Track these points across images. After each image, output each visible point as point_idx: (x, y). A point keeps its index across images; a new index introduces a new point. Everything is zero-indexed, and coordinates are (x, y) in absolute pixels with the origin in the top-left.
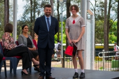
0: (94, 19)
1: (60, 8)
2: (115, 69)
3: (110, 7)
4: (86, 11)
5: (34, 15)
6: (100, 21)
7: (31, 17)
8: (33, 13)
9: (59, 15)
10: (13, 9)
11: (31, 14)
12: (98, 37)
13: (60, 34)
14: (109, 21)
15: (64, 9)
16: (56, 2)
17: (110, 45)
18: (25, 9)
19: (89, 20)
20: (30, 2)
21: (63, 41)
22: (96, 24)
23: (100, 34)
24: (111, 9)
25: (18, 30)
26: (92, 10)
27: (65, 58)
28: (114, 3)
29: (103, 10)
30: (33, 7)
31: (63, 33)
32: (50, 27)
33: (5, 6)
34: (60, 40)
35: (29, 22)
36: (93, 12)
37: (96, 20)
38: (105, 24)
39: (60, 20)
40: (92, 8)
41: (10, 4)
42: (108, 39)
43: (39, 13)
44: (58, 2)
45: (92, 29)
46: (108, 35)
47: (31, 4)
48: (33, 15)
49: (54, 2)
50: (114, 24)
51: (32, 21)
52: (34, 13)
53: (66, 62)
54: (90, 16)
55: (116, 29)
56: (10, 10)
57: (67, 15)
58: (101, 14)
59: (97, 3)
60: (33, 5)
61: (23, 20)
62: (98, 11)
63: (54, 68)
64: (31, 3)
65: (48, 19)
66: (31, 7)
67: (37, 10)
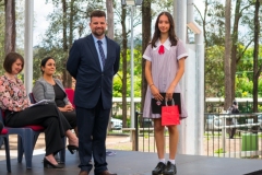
0: (202, 44)
1: (127, 18)
2: (248, 153)
3: (238, 16)
4: (185, 25)
5: (71, 34)
6: (215, 46)
7: (65, 40)
8: (68, 31)
9: (125, 34)
10: (23, 21)
11: (65, 33)
12: (211, 84)
13: (128, 75)
14: (235, 47)
15: (136, 21)
16: (119, 6)
17: (238, 100)
18: (50, 21)
19: (193, 45)
20: (61, 5)
21: (133, 93)
22: (206, 55)
23: (216, 75)
24: (241, 20)
25: (34, 68)
26: (199, 23)
27: (140, 129)
28: (246, 8)
29: (222, 23)
30: (69, 16)
31: (135, 74)
32: (107, 62)
33: (6, 15)
34: (129, 89)
35: (59, 51)
36: (201, 28)
37: (206, 46)
38: (227, 53)
39: (128, 45)
40: (199, 18)
41: (17, 11)
42: (233, 87)
43: (81, 29)
44: (124, 6)
45: (197, 65)
46: (233, 79)
47: (65, 11)
48: (68, 35)
49: (115, 6)
50: (246, 53)
51: (65, 47)
52: (71, 30)
53: (140, 139)
54: (193, 36)
55: (250, 66)
56: (17, 23)
57: (143, 35)
58: (217, 33)
59: (209, 7)
60: (69, 11)
61: (47, 45)
62: (212, 25)
63: (115, 151)
64: (65, 8)
65: (100, 43)
66: (65, 17)
67: (77, 23)
